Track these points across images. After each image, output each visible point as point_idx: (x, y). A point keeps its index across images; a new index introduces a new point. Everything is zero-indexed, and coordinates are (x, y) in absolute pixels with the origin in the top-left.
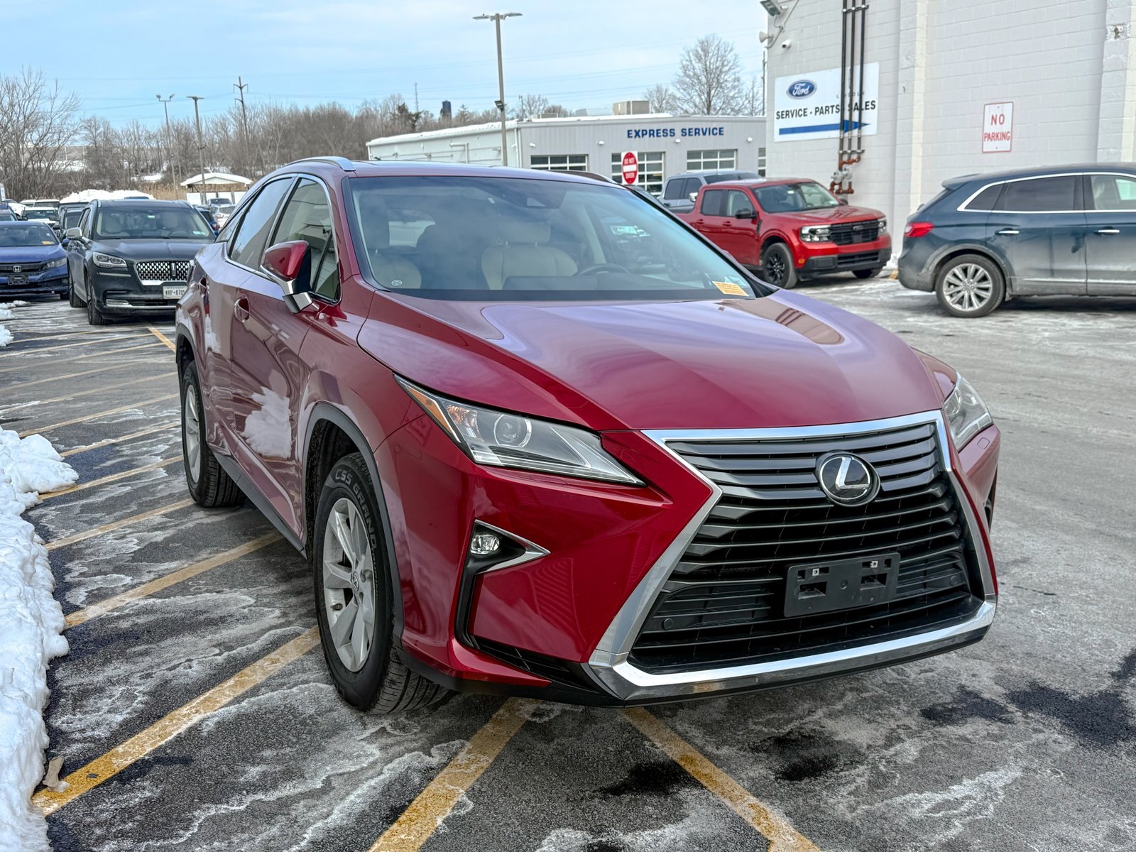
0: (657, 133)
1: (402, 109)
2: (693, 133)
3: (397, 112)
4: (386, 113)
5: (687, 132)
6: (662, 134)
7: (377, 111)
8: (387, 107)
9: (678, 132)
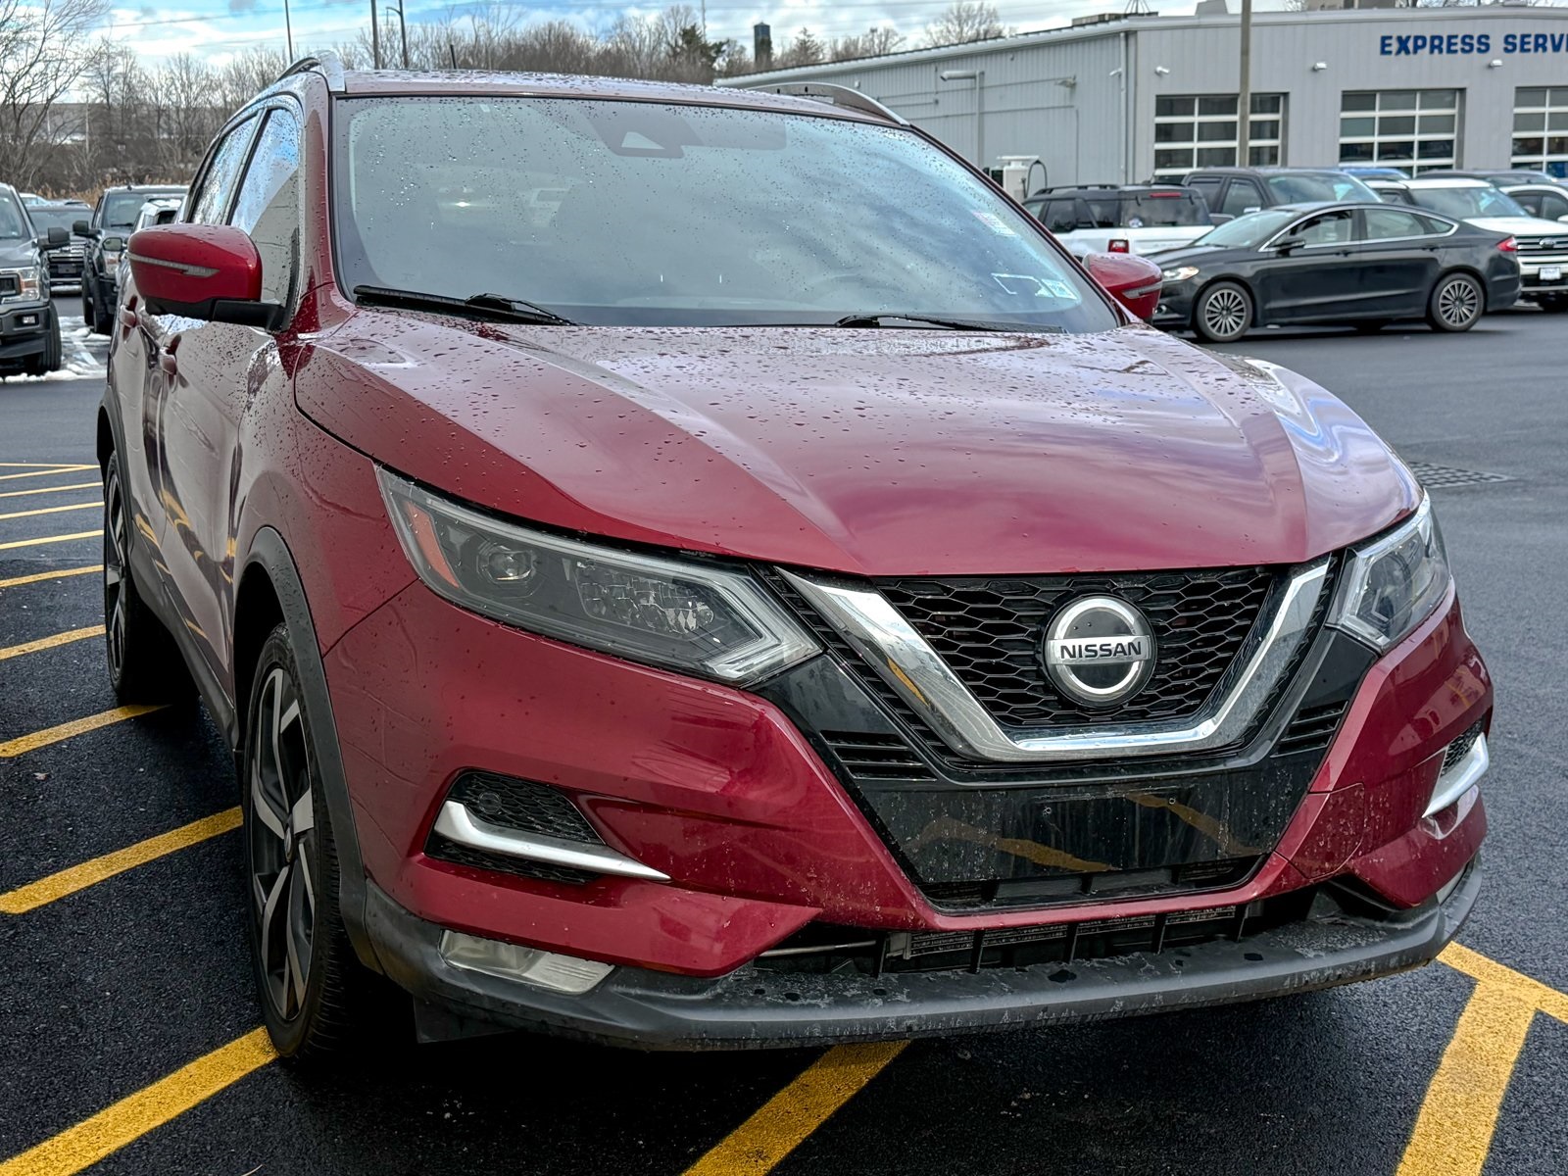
0: (1450, 44)
1: (690, 35)
2: (1531, 46)
3: (680, 42)
4: (659, 43)
5: (1518, 41)
6: (1459, 47)
7: (643, 41)
8: (660, 32)
9: (1497, 43)
